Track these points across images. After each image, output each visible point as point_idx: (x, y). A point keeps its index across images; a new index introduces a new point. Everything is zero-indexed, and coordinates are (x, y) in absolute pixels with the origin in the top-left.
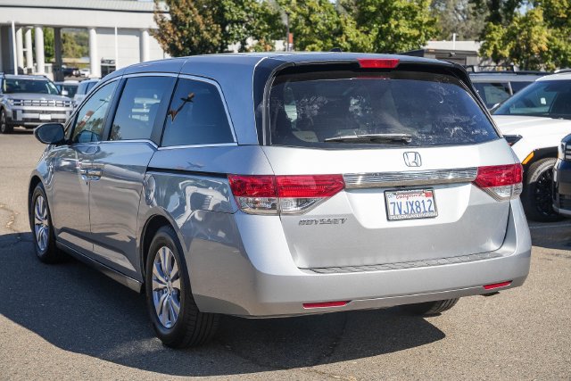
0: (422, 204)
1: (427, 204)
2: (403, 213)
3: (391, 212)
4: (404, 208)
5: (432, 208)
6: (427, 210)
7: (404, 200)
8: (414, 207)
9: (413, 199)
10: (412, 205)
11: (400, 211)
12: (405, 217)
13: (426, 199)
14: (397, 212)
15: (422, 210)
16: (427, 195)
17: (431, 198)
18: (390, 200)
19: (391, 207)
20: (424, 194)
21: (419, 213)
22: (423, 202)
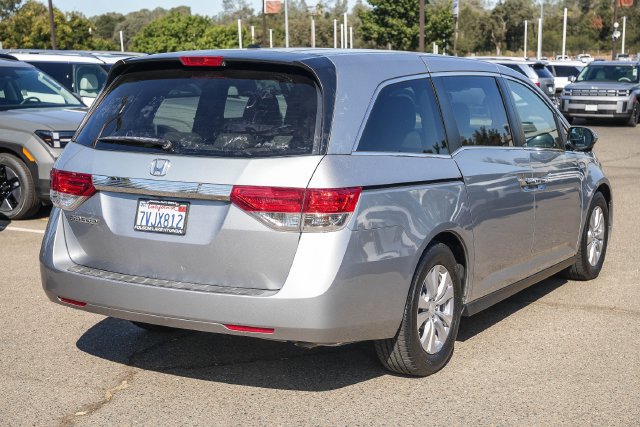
0: (171, 218)
1: (177, 219)
2: (150, 224)
3: (138, 223)
4: (152, 219)
5: (181, 225)
6: (175, 225)
7: (154, 212)
8: (163, 220)
9: (165, 211)
10: (161, 218)
11: (147, 222)
12: (151, 229)
13: (177, 213)
14: (144, 223)
15: (170, 224)
16: (180, 210)
17: (183, 214)
18: (141, 209)
19: (140, 215)
20: (177, 208)
21: (165, 227)
22: (173, 216)
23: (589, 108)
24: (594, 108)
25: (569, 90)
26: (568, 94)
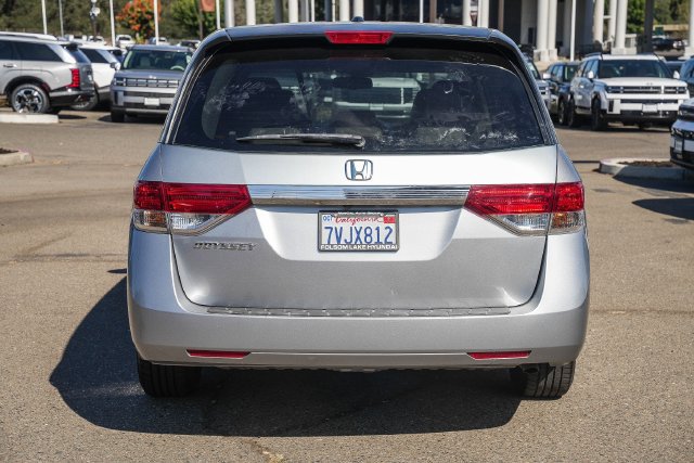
0: (375, 232)
1: (384, 233)
2: (342, 242)
3: (324, 241)
4: (346, 236)
5: (392, 239)
6: (382, 240)
7: (346, 226)
8: (362, 236)
9: (364, 223)
10: (358, 233)
11: (339, 239)
12: (345, 248)
13: (382, 226)
14: (334, 240)
15: (375, 240)
16: (386, 221)
17: (392, 226)
18: (325, 224)
19: (325, 233)
20: (382, 219)
21: (369, 243)
22: (378, 229)
23: (148, 101)
24: (155, 102)
25: (122, 79)
26: (122, 85)
